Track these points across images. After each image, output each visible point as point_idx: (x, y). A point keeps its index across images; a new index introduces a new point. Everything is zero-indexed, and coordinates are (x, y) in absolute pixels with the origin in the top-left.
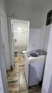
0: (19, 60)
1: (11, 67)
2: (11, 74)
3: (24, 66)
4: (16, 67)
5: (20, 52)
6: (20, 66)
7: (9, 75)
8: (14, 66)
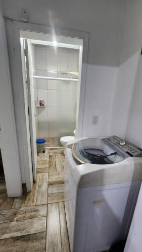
0: (50, 162)
1: (24, 185)
2: (23, 209)
3: (63, 183)
4: (40, 187)
5: (53, 139)
6: (50, 184)
7: (15, 214)
8: (34, 182)
